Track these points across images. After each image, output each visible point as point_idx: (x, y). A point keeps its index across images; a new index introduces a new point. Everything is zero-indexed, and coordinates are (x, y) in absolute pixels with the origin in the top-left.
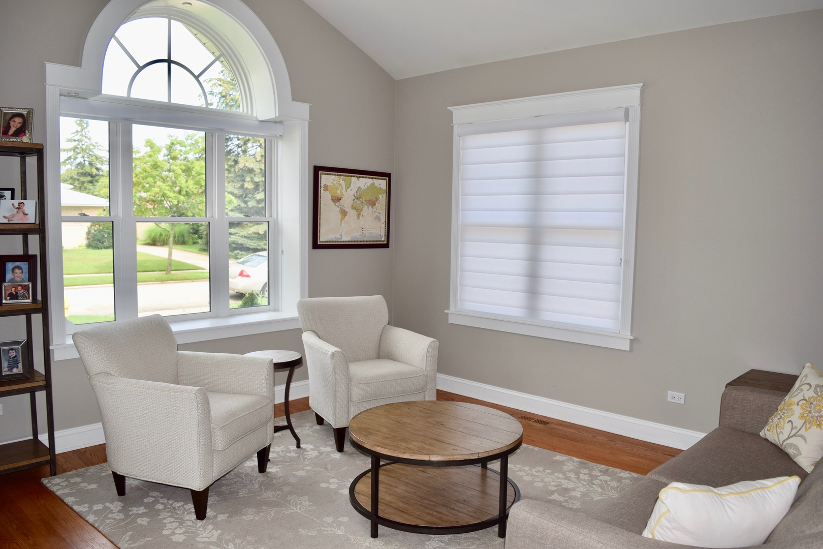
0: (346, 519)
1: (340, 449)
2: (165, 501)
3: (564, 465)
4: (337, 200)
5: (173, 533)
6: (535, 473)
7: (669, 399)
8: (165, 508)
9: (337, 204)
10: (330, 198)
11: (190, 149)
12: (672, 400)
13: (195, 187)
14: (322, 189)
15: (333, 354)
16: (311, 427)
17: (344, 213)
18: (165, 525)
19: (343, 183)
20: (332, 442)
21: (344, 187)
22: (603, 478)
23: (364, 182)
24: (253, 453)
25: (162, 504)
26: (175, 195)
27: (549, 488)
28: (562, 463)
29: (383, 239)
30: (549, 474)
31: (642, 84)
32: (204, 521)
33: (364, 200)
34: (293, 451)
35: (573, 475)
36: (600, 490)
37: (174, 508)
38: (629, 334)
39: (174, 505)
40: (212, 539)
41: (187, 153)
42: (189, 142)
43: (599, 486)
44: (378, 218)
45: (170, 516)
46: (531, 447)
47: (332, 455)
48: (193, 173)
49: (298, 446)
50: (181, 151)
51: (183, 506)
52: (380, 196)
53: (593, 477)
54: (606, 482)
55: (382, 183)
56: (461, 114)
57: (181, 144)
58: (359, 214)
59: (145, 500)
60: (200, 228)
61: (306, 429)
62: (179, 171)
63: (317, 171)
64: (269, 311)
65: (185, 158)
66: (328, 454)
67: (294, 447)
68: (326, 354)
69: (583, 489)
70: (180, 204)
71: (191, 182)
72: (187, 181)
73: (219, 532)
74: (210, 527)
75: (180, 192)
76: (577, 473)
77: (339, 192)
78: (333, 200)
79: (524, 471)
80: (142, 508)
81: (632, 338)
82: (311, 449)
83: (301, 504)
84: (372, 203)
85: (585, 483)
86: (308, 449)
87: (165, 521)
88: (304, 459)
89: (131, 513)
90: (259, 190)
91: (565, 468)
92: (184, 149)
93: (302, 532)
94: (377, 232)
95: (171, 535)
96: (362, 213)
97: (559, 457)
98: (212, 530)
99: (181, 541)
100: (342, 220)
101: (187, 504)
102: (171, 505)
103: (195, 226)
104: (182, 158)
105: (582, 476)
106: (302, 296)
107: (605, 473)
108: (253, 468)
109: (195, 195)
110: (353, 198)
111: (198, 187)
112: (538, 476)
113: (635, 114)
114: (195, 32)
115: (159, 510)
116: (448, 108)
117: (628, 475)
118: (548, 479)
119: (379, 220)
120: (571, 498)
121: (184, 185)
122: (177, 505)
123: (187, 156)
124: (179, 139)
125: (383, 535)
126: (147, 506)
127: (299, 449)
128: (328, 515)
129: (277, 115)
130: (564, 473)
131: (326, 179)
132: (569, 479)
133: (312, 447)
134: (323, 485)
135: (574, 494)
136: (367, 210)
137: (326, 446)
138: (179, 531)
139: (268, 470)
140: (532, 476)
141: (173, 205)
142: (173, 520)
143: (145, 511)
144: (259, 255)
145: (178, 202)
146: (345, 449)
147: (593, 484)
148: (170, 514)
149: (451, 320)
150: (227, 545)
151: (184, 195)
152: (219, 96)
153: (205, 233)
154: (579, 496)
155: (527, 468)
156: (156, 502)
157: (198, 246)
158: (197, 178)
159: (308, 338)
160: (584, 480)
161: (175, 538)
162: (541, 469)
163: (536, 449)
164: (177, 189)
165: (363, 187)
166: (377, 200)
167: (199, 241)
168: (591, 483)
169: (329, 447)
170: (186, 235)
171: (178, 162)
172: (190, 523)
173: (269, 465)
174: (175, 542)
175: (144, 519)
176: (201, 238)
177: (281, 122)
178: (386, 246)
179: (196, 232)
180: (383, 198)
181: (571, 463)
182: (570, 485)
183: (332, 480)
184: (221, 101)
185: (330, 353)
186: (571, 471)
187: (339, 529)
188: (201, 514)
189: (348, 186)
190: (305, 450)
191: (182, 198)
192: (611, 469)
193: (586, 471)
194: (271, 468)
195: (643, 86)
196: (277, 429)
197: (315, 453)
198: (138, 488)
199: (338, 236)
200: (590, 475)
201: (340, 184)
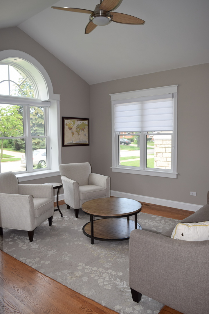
0: (82, 239)
1: (77, 217)
2: (18, 236)
3: (156, 218)
4: (70, 129)
5: (22, 246)
6: (146, 222)
7: (191, 194)
8: (18, 239)
9: (71, 130)
10: (68, 128)
11: (8, 112)
12: (192, 195)
13: (11, 126)
14: (65, 125)
15: (73, 183)
16: (66, 210)
17: (73, 133)
18: (19, 244)
19: (72, 122)
20: (74, 214)
21: (73, 124)
22: (169, 222)
23: (80, 122)
24: (47, 219)
25: (16, 237)
26: (3, 129)
27: (151, 226)
28: (155, 218)
29: (87, 142)
30: (150, 222)
31: (178, 85)
32: (32, 242)
33: (80, 129)
34: (60, 218)
35: (159, 222)
36: (168, 226)
37: (21, 238)
38: (176, 172)
39: (21, 237)
40: (36, 247)
41: (7, 113)
42: (8, 109)
43: (168, 224)
44: (85, 135)
45: (20, 241)
46: (144, 213)
47: (74, 219)
48: (10, 120)
49: (62, 216)
50: (5, 112)
51: (24, 237)
52: (86, 127)
53: (166, 222)
54: (170, 223)
55: (86, 122)
56: (114, 97)
57: (5, 110)
58: (79, 134)
59: (10, 236)
60: (13, 141)
61: (64, 211)
62: (5, 120)
63: (63, 119)
64: (47, 169)
65: (7, 115)
66: (73, 218)
67: (60, 217)
68: (71, 183)
69: (163, 226)
70: (5, 133)
71: (9, 124)
72: (7, 124)
73: (38, 245)
74: (35, 244)
75: (5, 128)
76: (160, 221)
77: (71, 126)
78: (69, 129)
79: (142, 221)
80: (10, 239)
81: (177, 174)
82: (67, 217)
83: (65, 235)
84: (83, 130)
85: (163, 224)
86: (65, 217)
87: (19, 243)
88: (65, 221)
89: (6, 241)
90: (34, 126)
91: (156, 219)
92: (6, 111)
93: (67, 244)
94: (85, 140)
95: (22, 247)
96: (79, 133)
97: (154, 216)
98: (36, 244)
99: (26, 248)
100: (72, 136)
101: (25, 237)
102: (20, 237)
103: (10, 141)
104: (5, 115)
105: (162, 222)
106: (59, 164)
107: (170, 220)
108: (47, 224)
109: (11, 129)
110: (76, 128)
111: (12, 126)
112: (147, 223)
113: (176, 95)
114: (17, 69)
115: (16, 239)
116: (109, 95)
117: (178, 221)
118: (151, 223)
119: (86, 136)
120: (159, 229)
121: (6, 125)
122: (22, 237)
123: (7, 114)
124: (4, 108)
125: (95, 243)
126: (11, 238)
127: (62, 218)
128: (75, 238)
129: (49, 99)
130: (156, 221)
131: (66, 121)
132: (157, 223)
133: (67, 216)
134: (72, 229)
135: (159, 227)
136: (81, 132)
137: (72, 216)
138: (24, 245)
139: (52, 225)
140: (145, 222)
141: (3, 133)
142: (21, 242)
143: (11, 240)
144: (36, 151)
145: (5, 132)
146: (79, 217)
147: (166, 224)
148: (20, 240)
149: (113, 170)
150: (42, 249)
151: (6, 129)
152: (18, 91)
153: (14, 143)
154: (161, 228)
155: (143, 220)
156: (14, 237)
157: (12, 148)
158: (12, 123)
159: (63, 178)
160: (163, 223)
161: (23, 248)
162: (148, 220)
163: (146, 214)
164: (4, 127)
165: (79, 124)
166: (84, 128)
167: (12, 146)
168: (165, 224)
169: (73, 217)
170: (7, 144)
171: (4, 116)
172: (28, 243)
173: (52, 223)
174: (23, 249)
175: (11, 242)
176: (13, 145)
177: (49, 102)
178: (88, 145)
179: (11, 143)
180: (87, 128)
181: (158, 218)
182: (158, 225)
183: (75, 227)
184: (19, 93)
185: (72, 183)
186: (158, 220)
187: (80, 242)
188: (31, 240)
189: (74, 124)
190: (64, 218)
191: (6, 130)
192: (172, 219)
193: (163, 220)
194: (53, 224)
195: (178, 86)
196: (55, 210)
197: (68, 219)
198: (7, 233)
199: (71, 142)
200: (165, 221)
201: (71, 123)
